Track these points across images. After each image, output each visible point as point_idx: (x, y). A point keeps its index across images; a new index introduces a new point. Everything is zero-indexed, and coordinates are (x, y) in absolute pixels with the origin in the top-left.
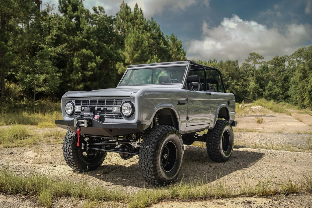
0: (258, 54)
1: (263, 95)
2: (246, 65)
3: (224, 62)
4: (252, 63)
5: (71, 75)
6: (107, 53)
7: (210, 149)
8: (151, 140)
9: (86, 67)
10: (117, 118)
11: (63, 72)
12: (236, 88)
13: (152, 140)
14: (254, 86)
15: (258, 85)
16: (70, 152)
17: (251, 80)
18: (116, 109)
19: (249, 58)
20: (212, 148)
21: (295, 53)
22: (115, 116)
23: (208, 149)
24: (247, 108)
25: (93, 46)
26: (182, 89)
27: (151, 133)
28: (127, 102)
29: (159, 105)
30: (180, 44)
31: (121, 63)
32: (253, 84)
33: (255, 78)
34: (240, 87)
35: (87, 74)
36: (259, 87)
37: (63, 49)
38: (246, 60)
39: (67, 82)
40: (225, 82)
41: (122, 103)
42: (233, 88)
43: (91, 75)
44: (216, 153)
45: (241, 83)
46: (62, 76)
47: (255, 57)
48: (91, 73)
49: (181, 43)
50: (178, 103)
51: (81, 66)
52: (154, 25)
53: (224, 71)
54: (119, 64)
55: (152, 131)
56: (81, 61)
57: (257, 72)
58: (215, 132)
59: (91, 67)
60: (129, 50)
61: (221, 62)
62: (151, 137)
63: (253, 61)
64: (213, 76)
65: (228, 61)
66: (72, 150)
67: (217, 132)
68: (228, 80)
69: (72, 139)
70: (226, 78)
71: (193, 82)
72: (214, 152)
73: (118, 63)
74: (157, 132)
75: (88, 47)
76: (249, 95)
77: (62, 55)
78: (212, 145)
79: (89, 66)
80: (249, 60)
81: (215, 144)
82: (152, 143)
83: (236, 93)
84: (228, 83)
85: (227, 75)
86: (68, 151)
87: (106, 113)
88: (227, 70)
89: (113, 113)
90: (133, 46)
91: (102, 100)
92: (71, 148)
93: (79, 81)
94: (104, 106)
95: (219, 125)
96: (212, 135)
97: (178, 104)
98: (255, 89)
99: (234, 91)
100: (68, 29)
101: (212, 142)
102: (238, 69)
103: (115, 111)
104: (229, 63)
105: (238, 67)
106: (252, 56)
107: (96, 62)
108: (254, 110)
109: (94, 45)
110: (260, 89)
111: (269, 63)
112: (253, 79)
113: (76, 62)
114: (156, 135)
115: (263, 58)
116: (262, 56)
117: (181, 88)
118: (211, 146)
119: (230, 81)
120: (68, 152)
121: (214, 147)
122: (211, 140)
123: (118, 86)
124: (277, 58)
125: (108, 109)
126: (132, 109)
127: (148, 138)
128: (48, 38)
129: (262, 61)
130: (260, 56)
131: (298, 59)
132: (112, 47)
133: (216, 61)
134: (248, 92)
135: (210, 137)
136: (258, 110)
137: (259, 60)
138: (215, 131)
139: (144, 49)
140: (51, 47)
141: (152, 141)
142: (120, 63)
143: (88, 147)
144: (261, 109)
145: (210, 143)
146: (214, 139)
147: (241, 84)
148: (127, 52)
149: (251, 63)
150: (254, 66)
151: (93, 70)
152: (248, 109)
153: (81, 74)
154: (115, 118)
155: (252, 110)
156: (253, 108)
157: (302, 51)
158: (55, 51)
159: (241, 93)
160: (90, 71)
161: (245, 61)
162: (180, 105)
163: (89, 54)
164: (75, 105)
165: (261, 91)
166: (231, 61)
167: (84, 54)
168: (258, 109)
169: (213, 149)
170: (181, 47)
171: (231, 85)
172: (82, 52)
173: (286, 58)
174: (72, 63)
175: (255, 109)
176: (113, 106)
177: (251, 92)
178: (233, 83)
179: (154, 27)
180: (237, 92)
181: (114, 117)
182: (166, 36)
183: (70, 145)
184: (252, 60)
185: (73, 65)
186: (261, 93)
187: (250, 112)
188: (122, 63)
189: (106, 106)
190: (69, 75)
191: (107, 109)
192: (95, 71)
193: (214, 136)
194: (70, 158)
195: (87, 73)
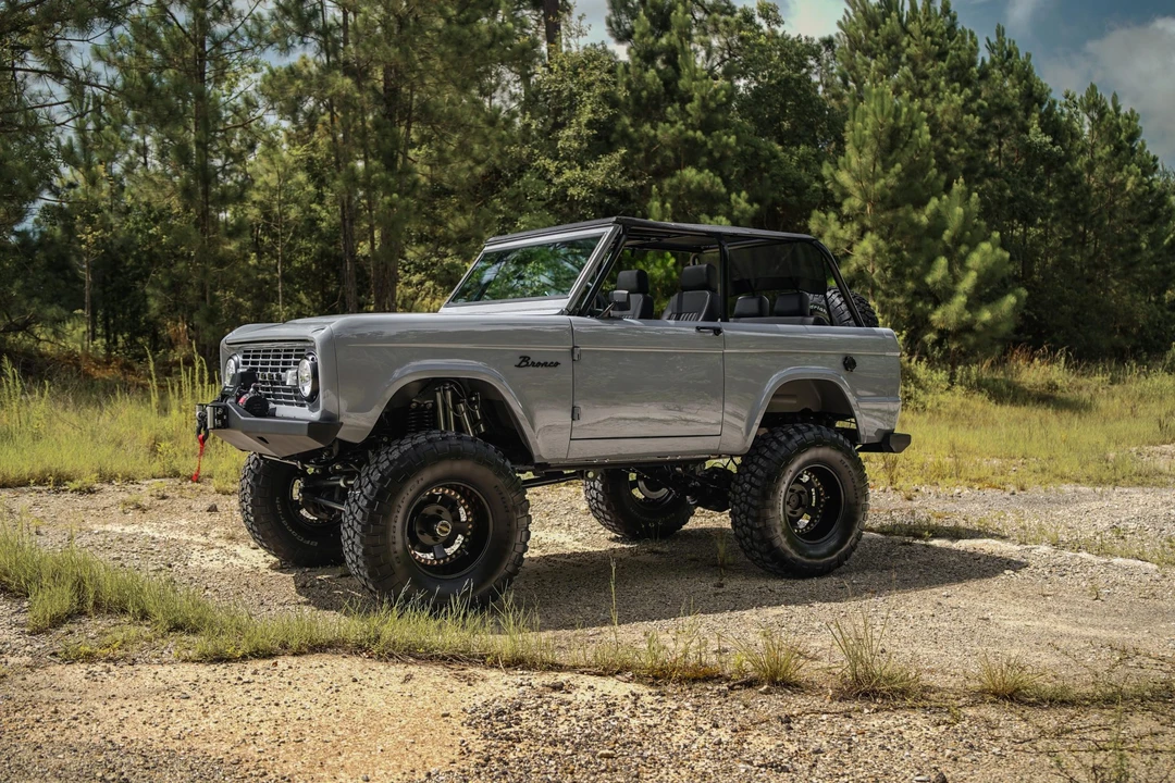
18: (291, 378)
25: (723, 157)
30: (1129, 125)
31: (826, 213)
49: (1136, 120)
50: (521, 360)
52: (1010, 55)
54: (820, 219)
60: (855, 166)
69: (255, 467)
73: (816, 213)
75: (705, 159)
87: (280, 390)
89: (288, 391)
90: (874, 146)
91: (278, 351)
97: (519, 366)
103: (291, 383)
107: (730, 215)
109: (729, 153)
113: (658, 216)
117: (558, 311)
125: (283, 376)
126: (313, 380)
132: (802, 156)
139: (918, 155)
140: (572, 168)
142: (823, 215)
148: (849, 172)
153: (673, 260)
154: (295, 403)
158: (584, 178)
162: (529, 368)
163: (707, 185)
167: (689, 184)
170: (1132, 137)
172: (682, 180)
179: (1007, 64)
182: (1067, 96)
183: (248, 483)
188: (832, 215)
191: (280, 379)
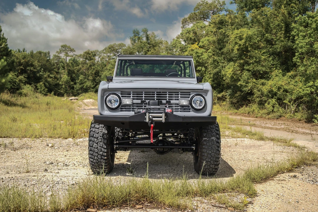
0: (70, 46)
1: (74, 89)
2: (57, 57)
3: (35, 52)
4: (64, 55)
10: (180, 111)
12: (49, 81)
14: (66, 79)
15: (70, 78)
16: (103, 152)
17: (63, 73)
18: (185, 102)
19: (60, 50)
21: (105, 49)
22: (180, 109)
24: (79, 102)
28: (199, 95)
32: (66, 77)
33: (66, 71)
34: (52, 80)
36: (70, 80)
38: (57, 51)
40: (37, 74)
41: (191, 96)
42: (46, 81)
45: (54, 75)
47: (66, 49)
53: (36, 62)
57: (68, 65)
61: (32, 52)
63: (65, 54)
64: (23, 67)
65: (39, 52)
66: (106, 150)
68: (39, 71)
69: (106, 137)
70: (37, 70)
76: (62, 88)
80: (60, 52)
82: (216, 134)
83: (48, 86)
84: (40, 75)
85: (39, 66)
86: (101, 151)
88: (39, 61)
89: (178, 107)
91: (161, 92)
92: (105, 147)
94: (167, 99)
98: (67, 82)
99: (47, 84)
102: (49, 60)
103: (182, 104)
104: (40, 54)
105: (50, 59)
106: (64, 48)
108: (87, 104)
110: (71, 82)
111: (80, 56)
112: (65, 72)
114: (215, 127)
115: (75, 51)
116: (73, 49)
117: (196, 82)
119: (42, 72)
120: (101, 153)
123: (115, 77)
124: (88, 52)
125: (173, 102)
126: (205, 102)
129: (74, 54)
130: (72, 48)
131: (109, 54)
133: (25, 51)
134: (60, 85)
136: (90, 104)
137: (70, 52)
141: (214, 132)
143: (116, 145)
144: (93, 102)
147: (53, 77)
149: (62, 55)
150: (65, 58)
152: (81, 103)
155: (85, 104)
156: (85, 101)
157: (112, 47)
159: (53, 85)
161: (56, 53)
164: (121, 98)
165: (72, 84)
166: (42, 52)
168: (90, 102)
171: (44, 77)
173: (97, 52)
175: (87, 102)
176: (179, 99)
177: (62, 85)
178: (45, 75)
180: (50, 84)
183: (103, 144)
184: (63, 52)
186: (72, 86)
187: (83, 105)
189: (169, 99)
191: (170, 102)
194: (103, 159)
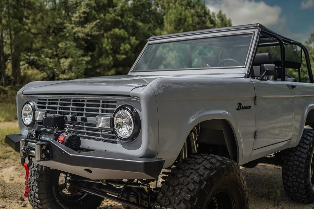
5: (101, 59)
6: (144, 34)
7: (290, 182)
8: (178, 192)
9: (119, 50)
10: (105, 141)
11: (92, 56)
13: (180, 192)
18: (103, 122)
20: (294, 181)
22: (103, 136)
23: (286, 182)
25: (127, 25)
26: (245, 77)
27: (179, 176)
28: (124, 108)
29: (199, 113)
35: (119, 58)
37: (92, 28)
39: (96, 67)
41: (115, 109)
43: (124, 59)
44: (299, 190)
46: (91, 60)
48: (124, 57)
50: (238, 106)
51: (112, 49)
55: (181, 171)
56: (113, 44)
58: (299, 153)
59: (125, 49)
60: (169, 29)
62: (178, 185)
67: (302, 152)
69: (39, 170)
71: (265, 65)
72: (295, 188)
74: (192, 173)
75: (121, 26)
77: (91, 36)
78: (294, 175)
79: (121, 48)
80: (310, 42)
81: (299, 174)
82: (181, 201)
86: (33, 190)
87: (87, 129)
89: (98, 130)
90: (174, 24)
91: (79, 101)
92: (37, 185)
93: (110, 66)
94: (83, 114)
95: (305, 141)
96: (294, 158)
97: (238, 109)
100: (98, 6)
101: (294, 170)
103: (100, 126)
107: (130, 44)
109: (129, 24)
113: (106, 44)
114: (189, 182)
117: (243, 75)
118: (292, 177)
120: (33, 192)
121: (297, 180)
122: (292, 166)
123: (131, 72)
125: (90, 119)
126: (134, 125)
127: (171, 188)
128: (75, 17)
132: (150, 27)
135: (290, 162)
138: (298, 151)
140: (78, 27)
141: (179, 194)
143: (69, 183)
145: (290, 171)
146: (298, 166)
149: (312, 46)
151: (126, 53)
153: (112, 58)
154: (103, 140)
158: (82, 30)
160: (123, 54)
162: (241, 110)
163: (122, 34)
164: (36, 108)
167: (116, 34)
169: (296, 182)
172: (114, 32)
174: (102, 44)
176: (98, 114)
181: (101, 138)
183: (35, 179)
185: (102, 48)
189: (86, 114)
190: (98, 59)
191: (87, 121)
192: (129, 54)
193: (298, 161)
194: (36, 202)
195: (120, 56)
